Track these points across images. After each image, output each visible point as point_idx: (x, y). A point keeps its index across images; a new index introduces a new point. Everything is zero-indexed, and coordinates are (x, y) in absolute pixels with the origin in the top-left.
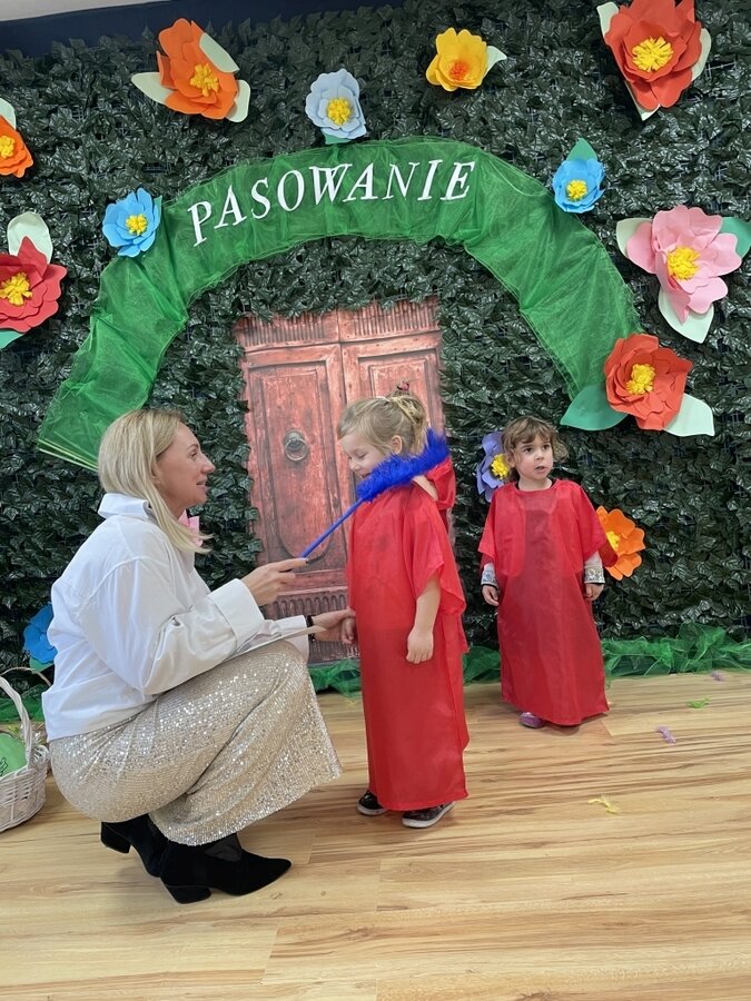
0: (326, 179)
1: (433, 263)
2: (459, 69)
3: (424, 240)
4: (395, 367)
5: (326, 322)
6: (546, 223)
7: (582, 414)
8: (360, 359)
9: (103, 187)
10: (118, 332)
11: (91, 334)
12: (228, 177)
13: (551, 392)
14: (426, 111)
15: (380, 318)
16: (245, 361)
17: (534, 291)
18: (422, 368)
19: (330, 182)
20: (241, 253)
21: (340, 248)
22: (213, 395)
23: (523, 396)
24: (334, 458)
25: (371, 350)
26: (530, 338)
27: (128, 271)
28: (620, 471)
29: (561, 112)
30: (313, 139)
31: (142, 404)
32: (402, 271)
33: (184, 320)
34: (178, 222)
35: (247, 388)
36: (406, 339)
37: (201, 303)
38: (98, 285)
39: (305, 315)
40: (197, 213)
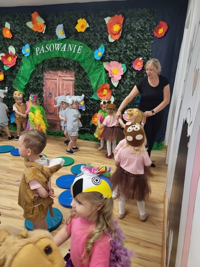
2: (83, 26)
4: (68, 82)
5: (58, 72)
6: (94, 60)
7: (95, 97)
8: (63, 80)
9: (23, 42)
11: (21, 69)
12: (42, 43)
13: (91, 91)
16: (44, 77)
18: (72, 83)
19: (58, 47)
21: (60, 59)
22: (39, 83)
25: (64, 78)
27: (26, 59)
33: (35, 68)
34: (34, 51)
35: (44, 82)
36: (70, 77)
37: (37, 66)
38: (22, 60)
39: (54, 70)
40: (37, 49)
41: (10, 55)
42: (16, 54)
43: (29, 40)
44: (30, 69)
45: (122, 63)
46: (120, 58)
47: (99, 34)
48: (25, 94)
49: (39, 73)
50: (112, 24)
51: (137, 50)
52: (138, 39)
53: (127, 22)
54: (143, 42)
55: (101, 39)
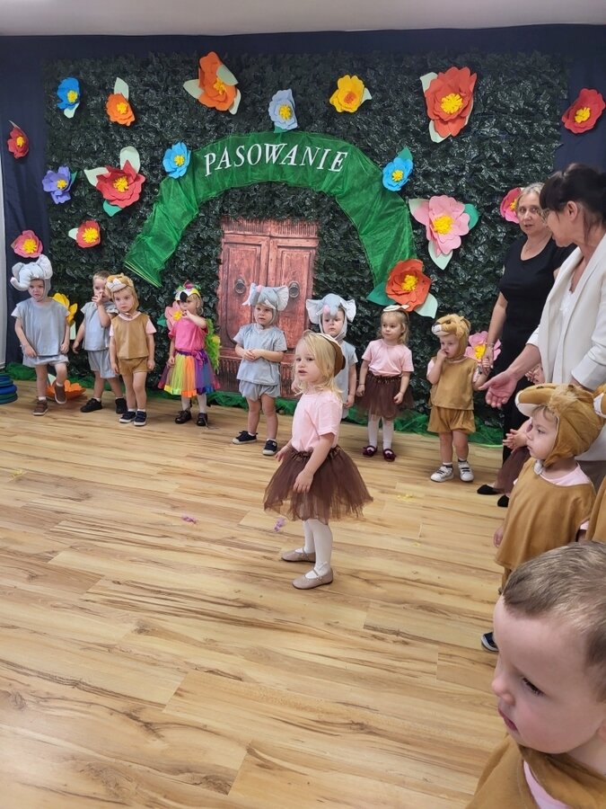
0: (272, 152)
1: (320, 203)
2: (350, 98)
3: (317, 191)
4: (295, 254)
5: (265, 225)
7: (379, 296)
8: (279, 247)
10: (165, 215)
11: (153, 213)
12: (226, 140)
15: (292, 226)
16: (223, 238)
17: (367, 227)
18: (308, 256)
21: (275, 188)
22: (206, 254)
25: (285, 242)
26: (361, 251)
27: (173, 184)
30: (270, 127)
31: (172, 253)
33: (197, 213)
34: (198, 163)
35: (222, 252)
36: (302, 240)
37: (205, 205)
38: (159, 188)
39: (255, 219)
40: (209, 159)
41: (123, 172)
42: (140, 172)
43: (186, 131)
44: (184, 215)
45: (465, 202)
46: (457, 188)
47: (397, 119)
48: (161, 285)
49: (208, 226)
50: (439, 93)
51: (511, 165)
52: (516, 135)
53: (484, 87)
54: (530, 145)
55: (404, 133)
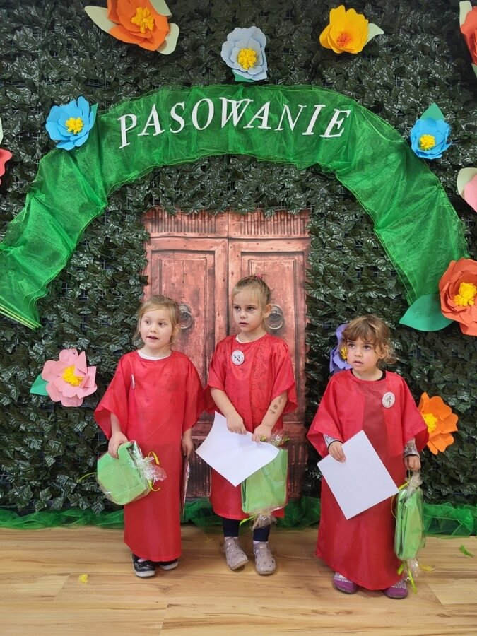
0: (232, 109)
1: (309, 185)
2: (344, 38)
3: (304, 167)
4: (270, 263)
5: (219, 221)
6: (401, 164)
7: (417, 317)
8: (243, 253)
9: (50, 93)
10: (48, 209)
11: (25, 209)
12: (153, 98)
13: (393, 296)
14: (315, 68)
15: (261, 223)
16: (150, 244)
17: (387, 216)
18: (291, 266)
19: (235, 111)
20: (157, 157)
21: (237, 165)
22: (120, 269)
23: (370, 297)
24: (214, 330)
25: (252, 247)
26: (380, 251)
27: (63, 161)
28: (441, 366)
29: (419, 82)
30: (224, 78)
31: (60, 269)
32: (284, 188)
33: (104, 205)
34: (108, 128)
35: (149, 266)
36: (281, 242)
37: (119, 193)
38: (37, 170)
39: (202, 214)
40: (124, 123)
42: (3, 145)
43: (86, 83)
44: (83, 208)
48: (38, 325)
